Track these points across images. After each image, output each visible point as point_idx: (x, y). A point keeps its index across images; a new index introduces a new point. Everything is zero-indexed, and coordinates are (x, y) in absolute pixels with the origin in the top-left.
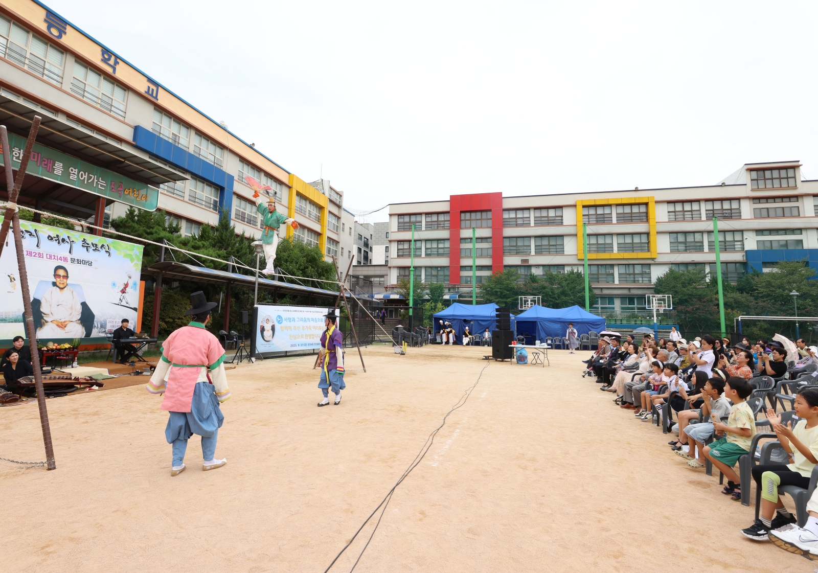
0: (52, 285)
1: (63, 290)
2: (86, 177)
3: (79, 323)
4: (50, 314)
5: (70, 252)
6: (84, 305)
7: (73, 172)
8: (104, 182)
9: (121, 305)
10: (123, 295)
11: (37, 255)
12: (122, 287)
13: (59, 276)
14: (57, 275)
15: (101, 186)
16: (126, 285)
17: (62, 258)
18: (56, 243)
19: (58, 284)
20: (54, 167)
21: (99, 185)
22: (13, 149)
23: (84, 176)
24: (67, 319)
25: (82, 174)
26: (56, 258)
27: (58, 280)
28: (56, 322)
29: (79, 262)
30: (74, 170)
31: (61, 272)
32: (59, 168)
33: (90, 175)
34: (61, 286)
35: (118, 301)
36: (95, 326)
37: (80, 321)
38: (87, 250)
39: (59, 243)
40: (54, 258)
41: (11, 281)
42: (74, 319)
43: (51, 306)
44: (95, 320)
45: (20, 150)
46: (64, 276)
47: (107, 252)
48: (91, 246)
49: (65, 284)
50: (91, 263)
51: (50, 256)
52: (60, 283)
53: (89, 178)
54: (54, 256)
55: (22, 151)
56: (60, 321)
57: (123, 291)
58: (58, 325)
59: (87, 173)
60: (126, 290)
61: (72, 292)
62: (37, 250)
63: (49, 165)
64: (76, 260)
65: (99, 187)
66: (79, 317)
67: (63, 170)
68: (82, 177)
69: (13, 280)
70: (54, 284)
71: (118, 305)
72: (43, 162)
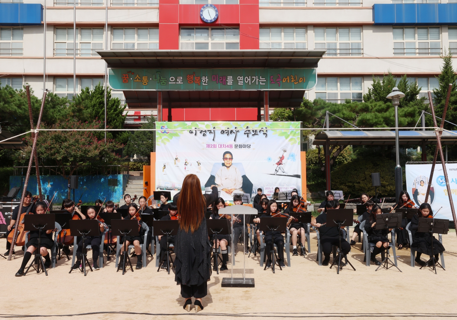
0: (222, 165)
1: (229, 168)
2: (250, 80)
3: (241, 190)
4: (221, 184)
5: (235, 140)
6: (245, 178)
7: (240, 79)
8: (264, 79)
9: (277, 175)
10: (279, 166)
11: (213, 147)
12: (278, 160)
13: (227, 159)
14: (225, 158)
15: (262, 82)
16: (282, 158)
17: (229, 146)
18: (225, 135)
19: (226, 164)
20: (227, 80)
21: (261, 82)
22: (202, 78)
23: (248, 80)
24: (233, 188)
25: (247, 78)
26: (225, 146)
27: (226, 162)
28: (225, 190)
29: (241, 146)
30: (240, 78)
31: (228, 156)
32: (230, 80)
33: (253, 77)
34: (228, 165)
35: (274, 172)
36: (254, 192)
37: (242, 189)
38: (248, 136)
39: (228, 135)
40: (224, 147)
41: (198, 165)
42: (238, 188)
43: (221, 179)
44: (253, 187)
45: (205, 77)
46: (230, 159)
47: (264, 134)
48: (252, 132)
49: (231, 164)
50: (250, 145)
51: (221, 146)
52: (227, 163)
53: (252, 79)
54: (224, 145)
55: (207, 77)
56: (228, 189)
57: (279, 163)
58: (226, 192)
59: (250, 77)
60: (282, 162)
61: (236, 169)
62: (213, 143)
63: (223, 80)
64: (238, 146)
65: (261, 84)
66: (241, 186)
67: (233, 80)
68: (247, 81)
69: (199, 164)
70: (223, 165)
71: (274, 175)
72: (220, 80)
